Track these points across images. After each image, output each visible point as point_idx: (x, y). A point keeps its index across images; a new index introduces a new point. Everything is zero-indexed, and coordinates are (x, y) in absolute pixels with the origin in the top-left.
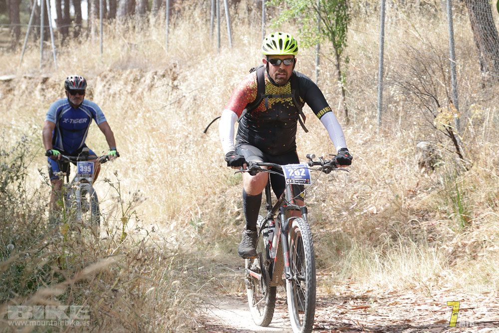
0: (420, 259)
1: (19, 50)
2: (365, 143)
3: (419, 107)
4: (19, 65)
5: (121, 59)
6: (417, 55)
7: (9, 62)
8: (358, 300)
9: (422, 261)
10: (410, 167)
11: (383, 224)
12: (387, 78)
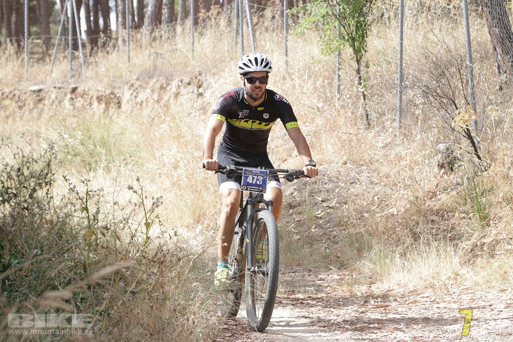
0: (440, 258)
1: (48, 61)
2: (386, 145)
3: (438, 110)
4: (49, 75)
5: (148, 68)
6: (434, 59)
7: (39, 73)
8: (379, 299)
9: (442, 260)
10: (430, 168)
11: (403, 225)
12: (406, 83)
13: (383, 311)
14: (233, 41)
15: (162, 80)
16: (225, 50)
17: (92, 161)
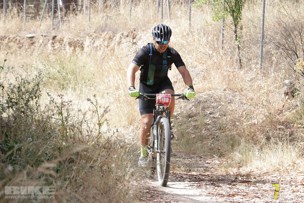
0: (284, 152)
1: (38, 18)
2: (252, 79)
3: (285, 58)
4: (39, 28)
5: (102, 25)
6: (284, 26)
7: (33, 26)
8: (244, 177)
9: (285, 154)
10: (279, 95)
11: (261, 131)
12: (266, 40)
13: (247, 185)
14: (156, 10)
15: (110, 33)
16: (151, 15)
17: (65, 83)
